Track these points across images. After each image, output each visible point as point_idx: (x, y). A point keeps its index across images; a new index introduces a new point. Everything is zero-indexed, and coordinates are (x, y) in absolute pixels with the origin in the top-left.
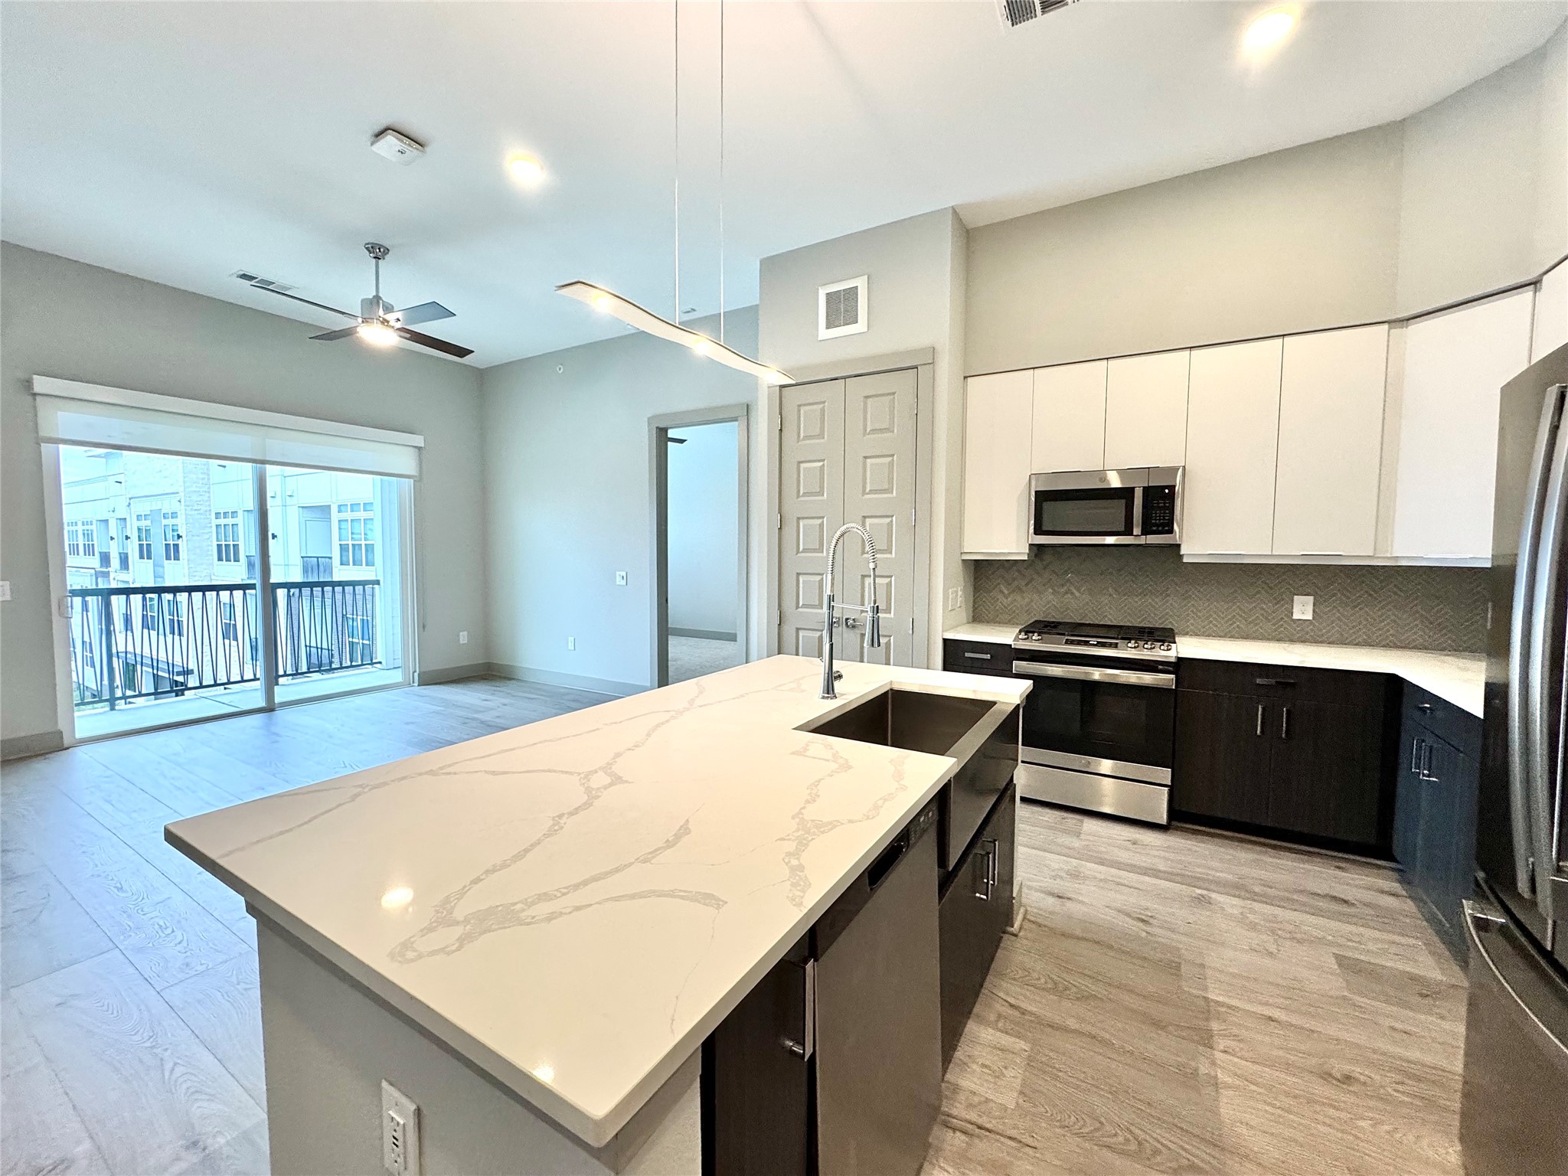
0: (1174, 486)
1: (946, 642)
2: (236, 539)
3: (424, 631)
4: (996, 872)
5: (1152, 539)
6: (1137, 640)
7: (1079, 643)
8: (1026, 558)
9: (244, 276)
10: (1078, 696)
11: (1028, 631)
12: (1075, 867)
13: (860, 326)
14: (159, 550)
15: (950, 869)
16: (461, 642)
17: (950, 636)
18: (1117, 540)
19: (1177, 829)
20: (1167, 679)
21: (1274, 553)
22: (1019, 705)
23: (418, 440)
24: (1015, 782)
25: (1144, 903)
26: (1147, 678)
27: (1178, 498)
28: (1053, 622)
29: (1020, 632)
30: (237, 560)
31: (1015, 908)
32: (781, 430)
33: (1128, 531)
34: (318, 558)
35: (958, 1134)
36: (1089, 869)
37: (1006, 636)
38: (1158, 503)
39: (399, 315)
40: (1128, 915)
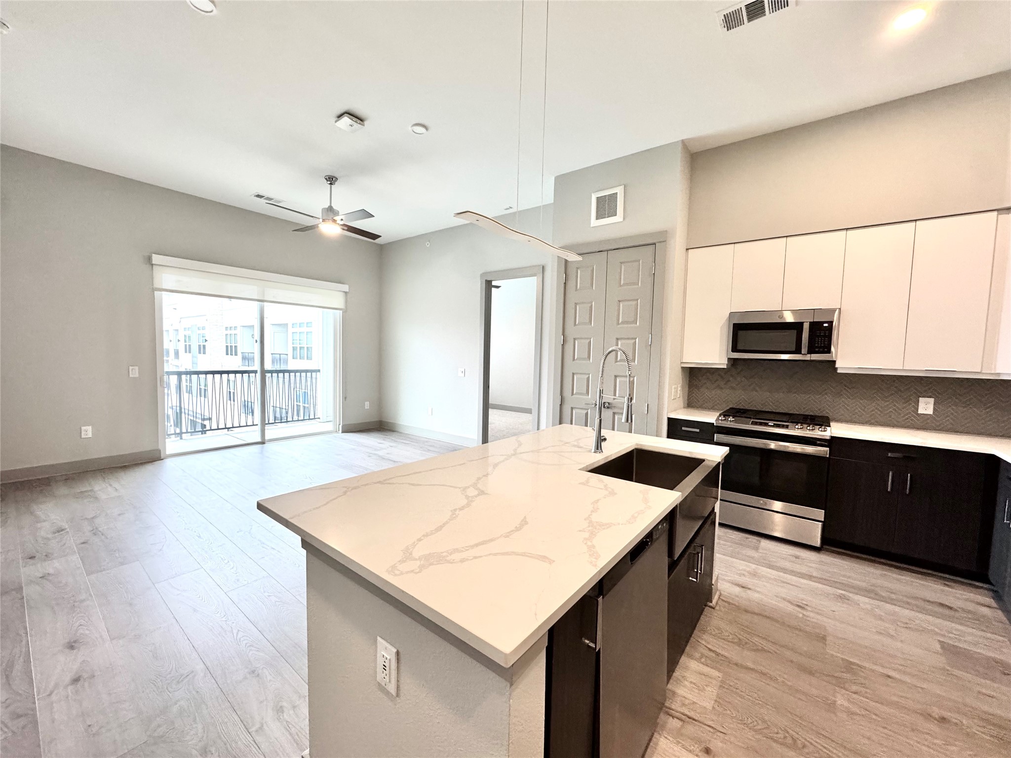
0: (832, 322)
1: (670, 420)
2: (236, 342)
3: (345, 400)
4: (703, 566)
5: (815, 357)
6: (802, 424)
7: (761, 424)
8: (726, 367)
9: (259, 196)
10: (758, 459)
11: (726, 414)
12: (754, 569)
13: (618, 218)
14: (195, 349)
15: (676, 559)
16: (366, 408)
17: (673, 416)
18: (790, 357)
19: (827, 550)
20: (823, 451)
21: (904, 368)
22: (719, 462)
23: (346, 288)
24: (715, 511)
25: (802, 596)
26: (809, 449)
27: (835, 330)
28: (743, 409)
29: (720, 415)
30: (236, 354)
31: (713, 591)
32: (565, 283)
33: (798, 351)
34: (280, 354)
35: (676, 719)
36: (764, 571)
37: (710, 418)
38: (820, 333)
39: (342, 217)
40: (792, 603)
